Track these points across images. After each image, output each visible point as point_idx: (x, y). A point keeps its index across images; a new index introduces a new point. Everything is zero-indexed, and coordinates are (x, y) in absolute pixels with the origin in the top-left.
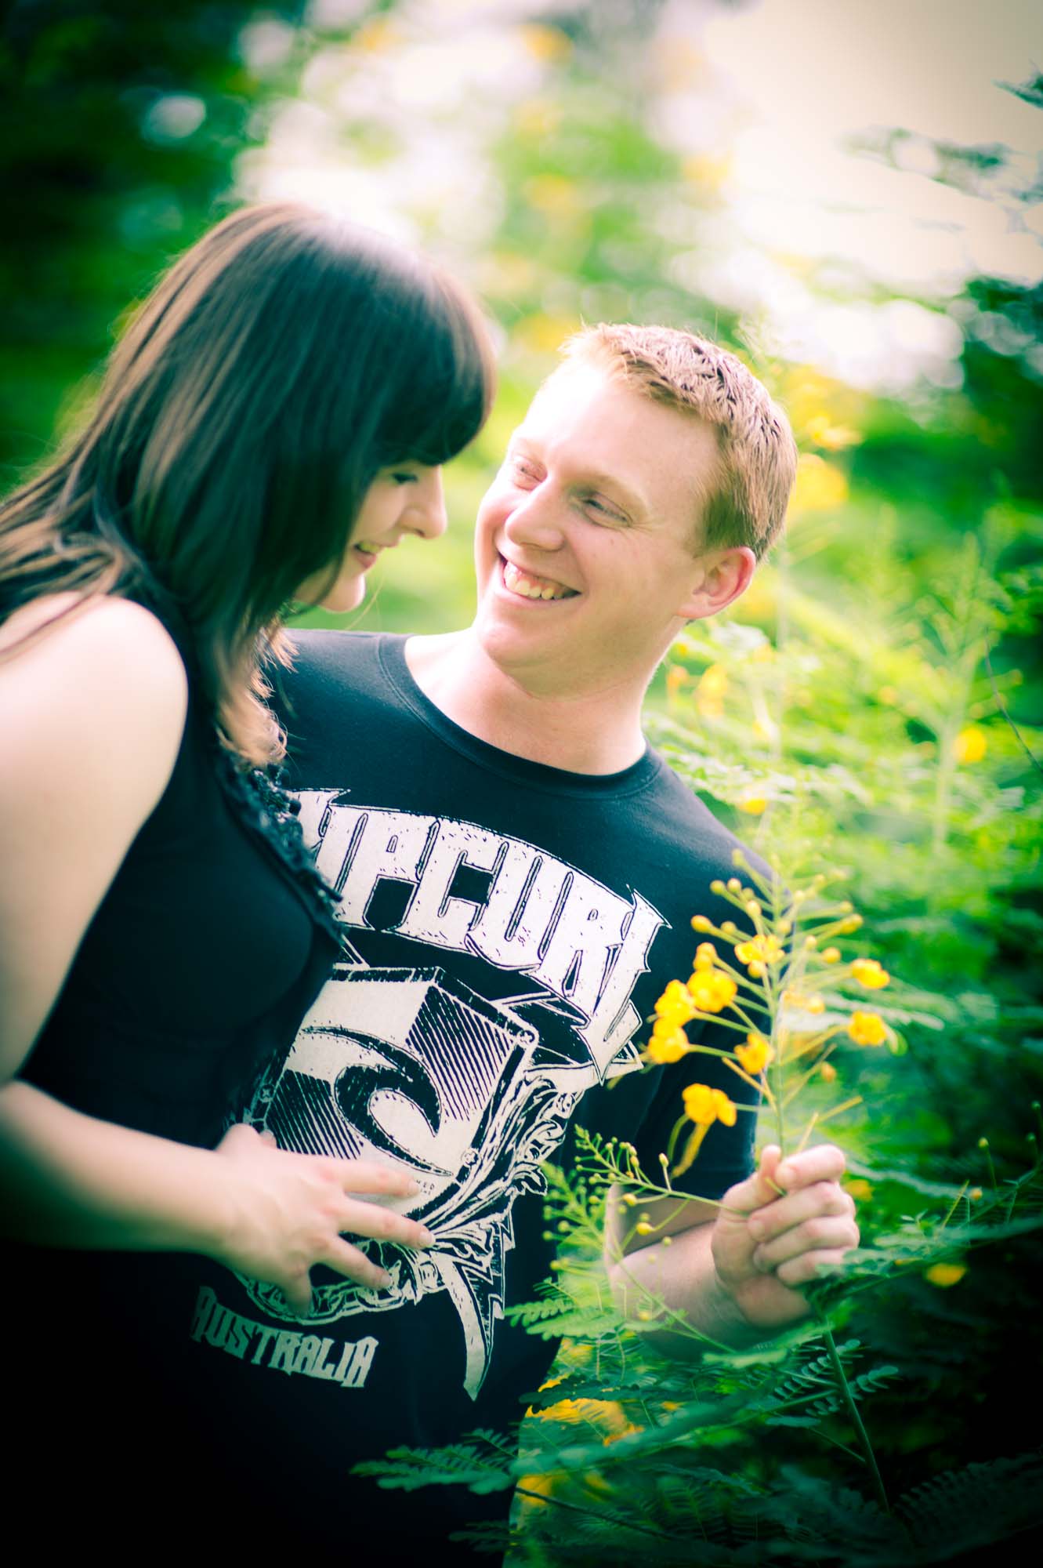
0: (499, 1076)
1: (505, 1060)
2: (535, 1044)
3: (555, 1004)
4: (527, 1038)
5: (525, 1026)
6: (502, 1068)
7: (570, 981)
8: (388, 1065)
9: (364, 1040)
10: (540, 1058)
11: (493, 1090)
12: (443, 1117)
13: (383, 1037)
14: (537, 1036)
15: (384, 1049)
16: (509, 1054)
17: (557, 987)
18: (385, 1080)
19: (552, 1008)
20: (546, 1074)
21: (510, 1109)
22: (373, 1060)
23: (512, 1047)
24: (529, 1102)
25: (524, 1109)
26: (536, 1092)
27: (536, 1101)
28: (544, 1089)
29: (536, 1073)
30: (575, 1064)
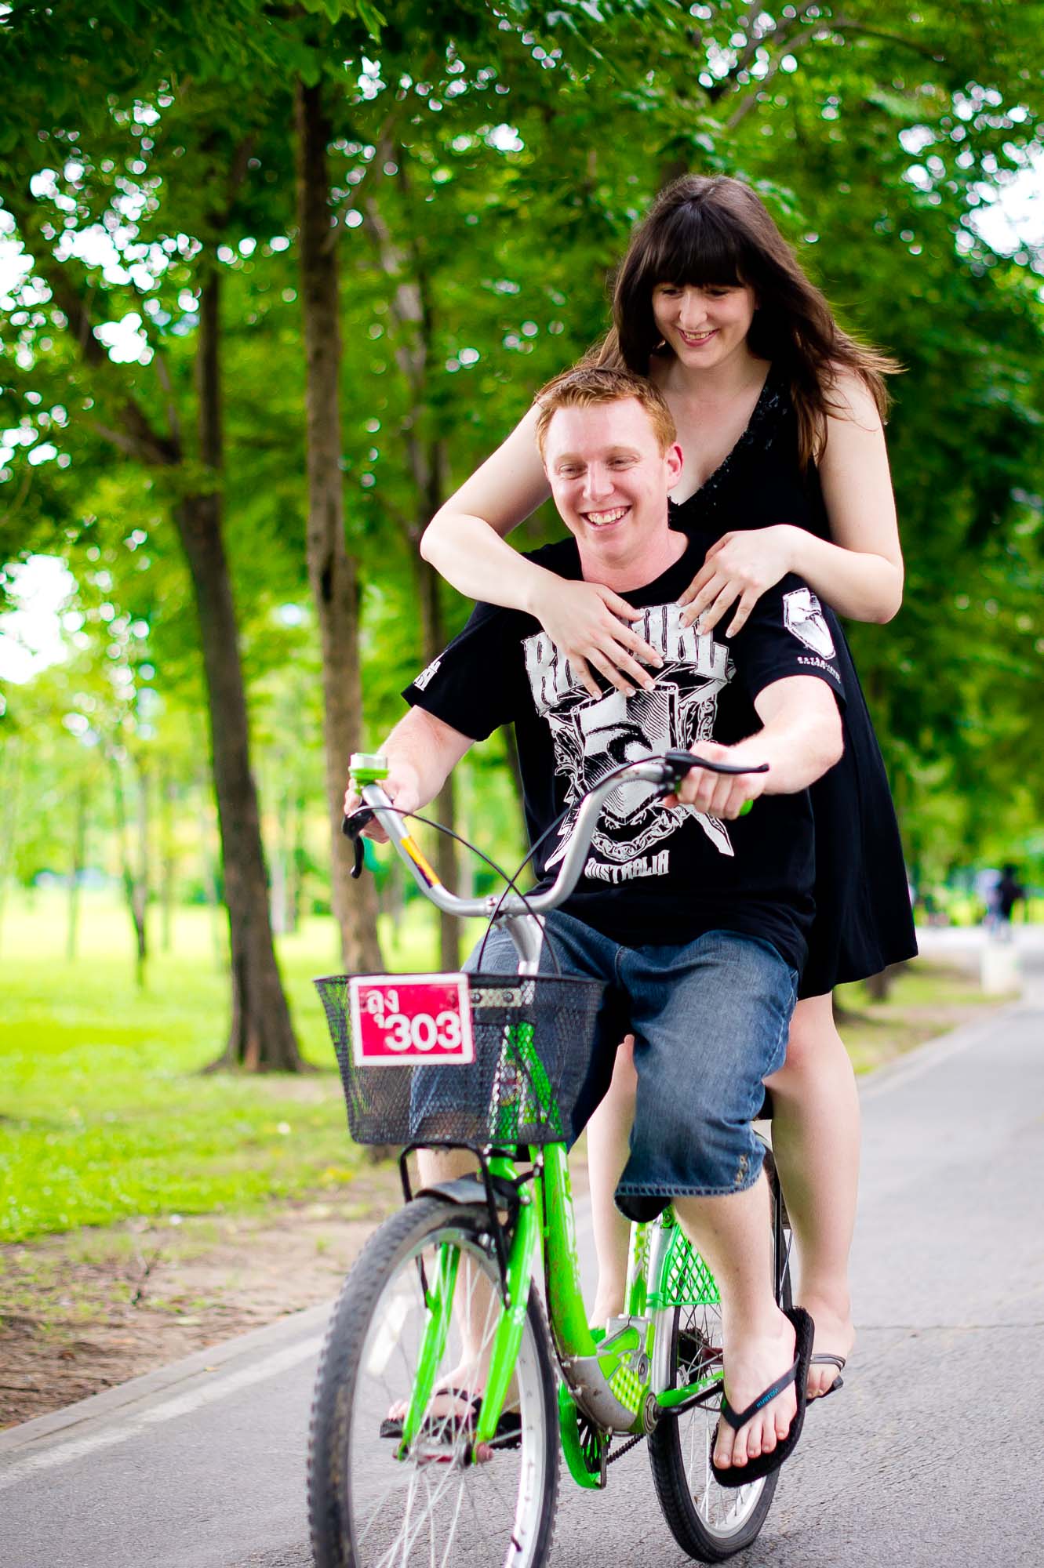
0: (668, 712)
1: (667, 704)
2: (678, 690)
3: (679, 667)
4: (672, 689)
5: (669, 684)
6: (668, 707)
7: (682, 653)
8: (626, 732)
9: (610, 728)
10: (683, 694)
11: (668, 719)
12: (651, 742)
13: (616, 721)
14: (676, 685)
15: (620, 726)
16: (668, 700)
17: (677, 660)
18: (627, 739)
19: (678, 670)
20: (690, 700)
21: (680, 723)
22: (618, 733)
23: (668, 697)
24: (689, 716)
25: (688, 720)
26: (690, 710)
27: (693, 714)
28: (693, 706)
29: (685, 702)
30: (700, 687)
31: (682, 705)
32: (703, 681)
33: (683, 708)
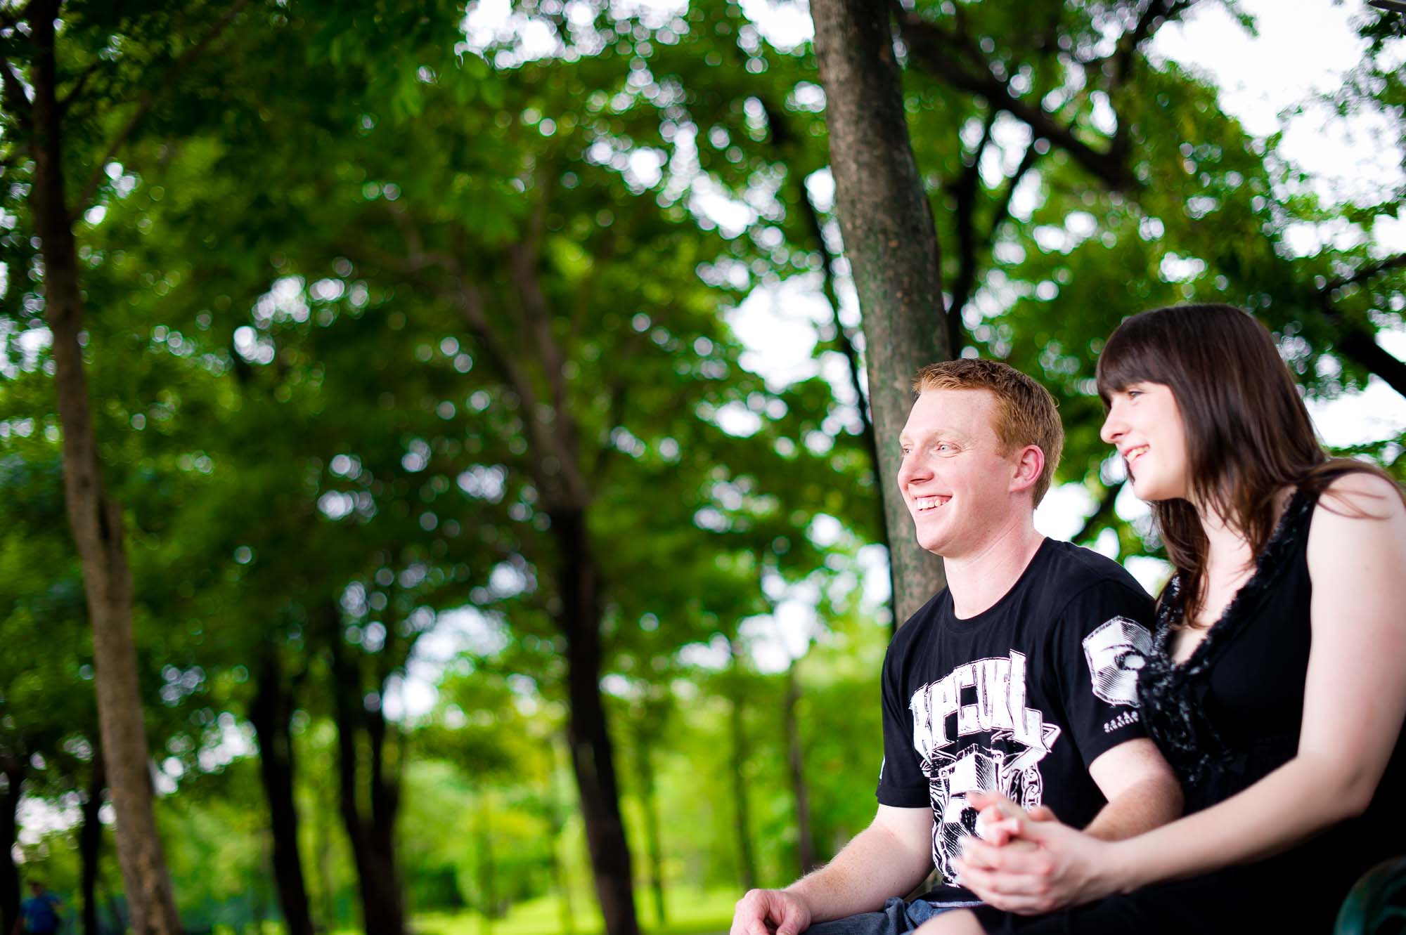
1: (994, 773)
2: (1002, 758)
3: (1002, 734)
5: (996, 752)
6: (994, 777)
14: (1000, 752)
19: (1001, 736)
20: (1014, 767)
24: (1013, 785)
25: (1012, 790)
26: (1014, 778)
27: (1017, 782)
28: (1017, 774)
29: (1008, 770)
30: (1021, 754)
31: (1005, 774)
32: (1021, 747)
33: (1005, 778)
